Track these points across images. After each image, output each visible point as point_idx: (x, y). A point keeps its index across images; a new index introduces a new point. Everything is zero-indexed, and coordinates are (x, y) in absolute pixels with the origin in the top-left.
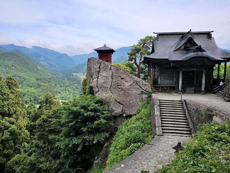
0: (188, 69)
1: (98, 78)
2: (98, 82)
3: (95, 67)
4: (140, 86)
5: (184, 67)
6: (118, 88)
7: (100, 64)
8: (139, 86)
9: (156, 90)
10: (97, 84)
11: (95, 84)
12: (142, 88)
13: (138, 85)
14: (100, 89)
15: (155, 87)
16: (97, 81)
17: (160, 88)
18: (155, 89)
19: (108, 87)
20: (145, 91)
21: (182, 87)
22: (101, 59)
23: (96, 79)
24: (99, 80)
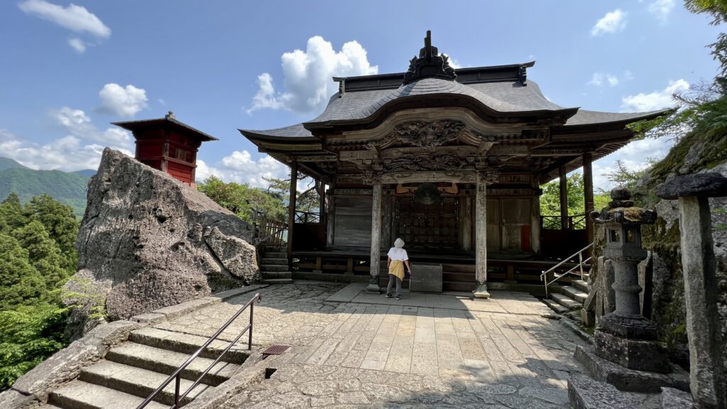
1: (97, 216)
4: (213, 252)
5: (389, 168)
8: (210, 248)
10: (88, 241)
13: (207, 245)
15: (301, 259)
17: (319, 262)
20: (227, 275)
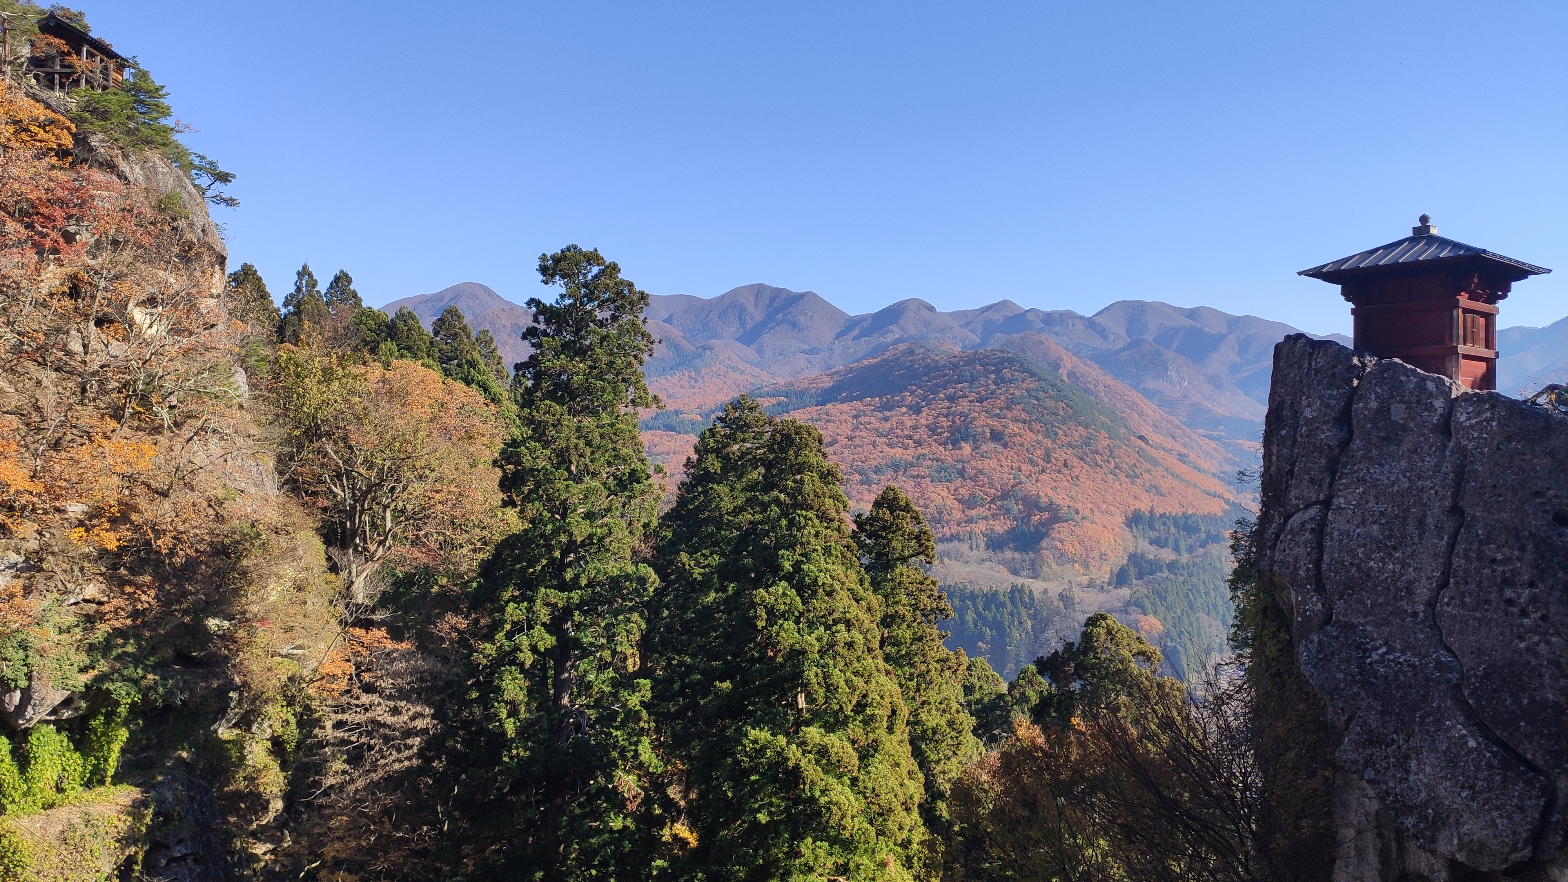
1: (1327, 503)
2: (1328, 544)
3: (1308, 413)
6: (1509, 602)
7: (1354, 389)
10: (1318, 562)
11: (1296, 551)
14: (1339, 605)
16: (1320, 530)
19: (1410, 590)
23: (1312, 512)
24: (1337, 523)
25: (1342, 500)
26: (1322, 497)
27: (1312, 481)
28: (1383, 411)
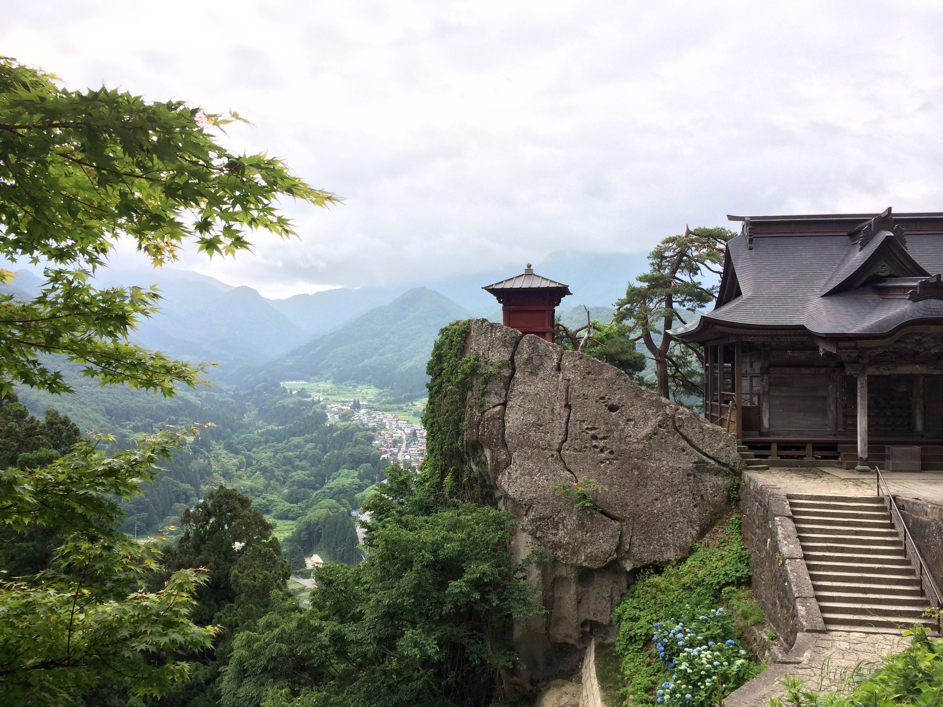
0: (889, 369)
2: (507, 425)
3: (492, 360)
4: (689, 441)
5: (875, 361)
6: (595, 447)
7: (515, 348)
8: (685, 438)
9: (756, 456)
10: (503, 434)
11: (491, 430)
12: (701, 447)
13: (681, 434)
14: (515, 455)
15: (752, 446)
16: (502, 418)
17: (774, 447)
18: (752, 453)
19: (549, 445)
20: (712, 462)
21: (869, 443)
22: (518, 328)
23: (497, 409)
24: (510, 415)
25: (512, 403)
26: (501, 402)
27: (496, 394)
28: (530, 359)
